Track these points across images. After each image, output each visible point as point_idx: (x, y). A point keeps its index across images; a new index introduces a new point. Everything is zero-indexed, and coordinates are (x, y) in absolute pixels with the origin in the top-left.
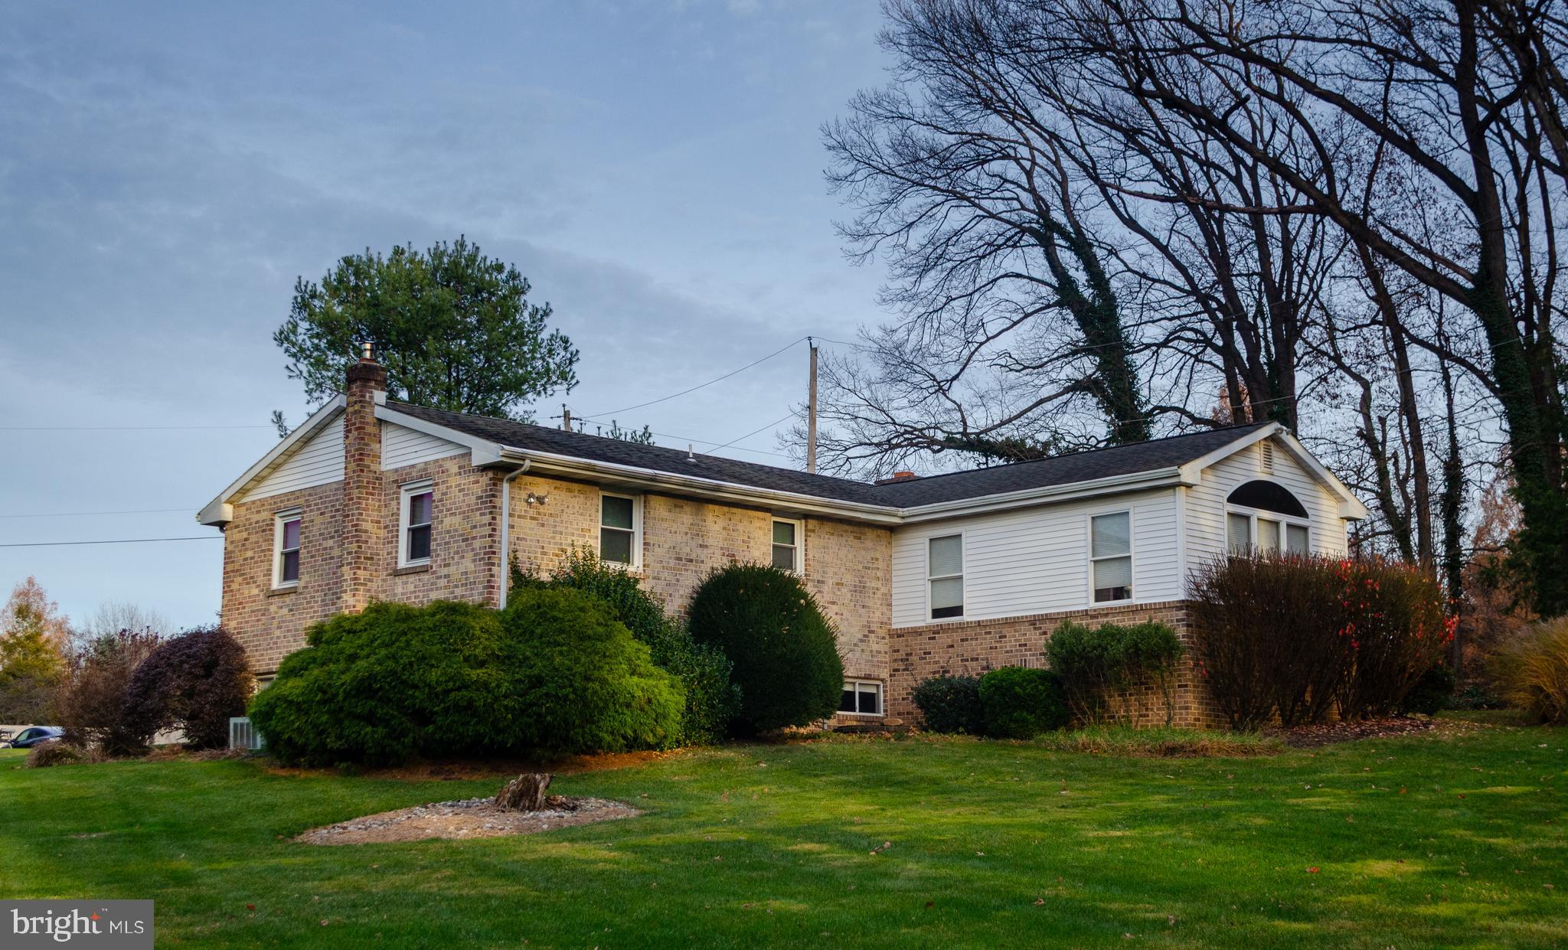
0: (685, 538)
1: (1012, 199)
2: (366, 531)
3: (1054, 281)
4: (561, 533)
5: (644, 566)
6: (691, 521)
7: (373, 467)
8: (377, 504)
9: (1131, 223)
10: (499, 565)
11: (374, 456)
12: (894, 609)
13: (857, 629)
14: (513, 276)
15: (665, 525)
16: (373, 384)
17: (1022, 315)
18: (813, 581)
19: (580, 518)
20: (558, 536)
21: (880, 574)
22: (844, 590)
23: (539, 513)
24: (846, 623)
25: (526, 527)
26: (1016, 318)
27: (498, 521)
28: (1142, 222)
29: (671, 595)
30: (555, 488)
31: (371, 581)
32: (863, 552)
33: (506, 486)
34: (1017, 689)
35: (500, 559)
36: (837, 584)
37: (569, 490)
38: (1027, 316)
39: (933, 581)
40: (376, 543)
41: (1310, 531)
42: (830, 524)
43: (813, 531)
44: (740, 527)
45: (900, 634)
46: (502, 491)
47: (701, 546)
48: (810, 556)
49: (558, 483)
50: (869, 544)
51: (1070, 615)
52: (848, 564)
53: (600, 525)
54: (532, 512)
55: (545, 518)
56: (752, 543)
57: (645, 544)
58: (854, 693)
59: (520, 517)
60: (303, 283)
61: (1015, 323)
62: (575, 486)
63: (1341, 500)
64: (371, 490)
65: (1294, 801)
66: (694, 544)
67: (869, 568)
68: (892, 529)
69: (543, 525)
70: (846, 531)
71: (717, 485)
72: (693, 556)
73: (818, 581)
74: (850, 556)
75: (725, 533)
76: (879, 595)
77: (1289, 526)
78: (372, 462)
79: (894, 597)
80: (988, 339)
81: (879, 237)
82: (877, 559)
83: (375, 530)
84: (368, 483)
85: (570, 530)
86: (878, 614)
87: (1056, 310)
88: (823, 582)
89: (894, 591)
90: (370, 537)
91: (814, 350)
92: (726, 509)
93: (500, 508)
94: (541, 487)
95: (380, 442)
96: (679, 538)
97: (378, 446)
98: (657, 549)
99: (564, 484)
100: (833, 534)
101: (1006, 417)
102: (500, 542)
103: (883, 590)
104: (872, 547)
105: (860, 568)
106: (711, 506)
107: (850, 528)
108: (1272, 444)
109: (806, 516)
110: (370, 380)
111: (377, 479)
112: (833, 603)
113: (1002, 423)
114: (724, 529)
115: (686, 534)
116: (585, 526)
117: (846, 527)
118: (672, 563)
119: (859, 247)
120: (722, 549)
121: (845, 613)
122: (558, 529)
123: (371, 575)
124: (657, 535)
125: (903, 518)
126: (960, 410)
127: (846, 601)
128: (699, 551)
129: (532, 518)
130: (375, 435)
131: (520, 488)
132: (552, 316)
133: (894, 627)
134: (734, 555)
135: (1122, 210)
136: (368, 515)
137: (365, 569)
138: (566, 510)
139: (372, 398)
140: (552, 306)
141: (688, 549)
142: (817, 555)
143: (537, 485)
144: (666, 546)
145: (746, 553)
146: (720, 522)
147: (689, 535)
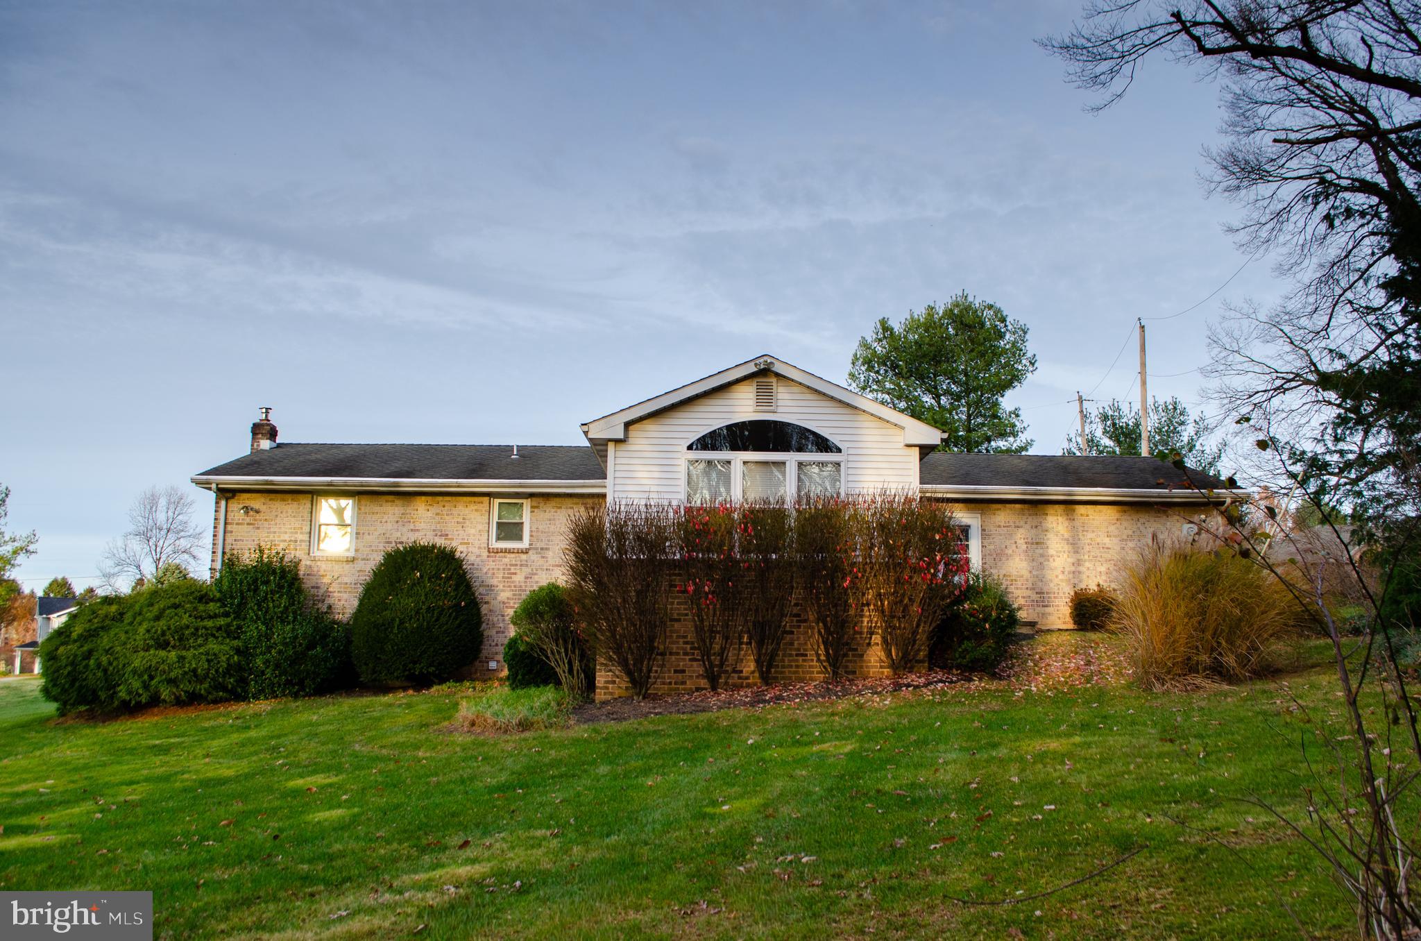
0: (396, 526)
4: (275, 533)
5: (356, 550)
6: (402, 512)
15: (375, 517)
16: (260, 436)
18: (537, 549)
19: (293, 519)
20: (272, 535)
23: (256, 521)
25: (241, 531)
27: (218, 529)
30: (271, 501)
33: (224, 503)
37: (283, 500)
42: (557, 500)
43: (538, 507)
44: (455, 512)
46: (221, 507)
47: (412, 530)
48: (535, 528)
49: (273, 496)
54: (248, 520)
55: (260, 523)
56: (467, 523)
57: (357, 534)
59: (237, 524)
62: (289, 496)
63: (900, 426)
66: (405, 529)
69: (258, 528)
73: (542, 549)
75: (437, 517)
85: (283, 530)
88: (547, 549)
91: (1143, 327)
92: (440, 499)
93: (219, 520)
94: (256, 502)
96: (389, 526)
98: (366, 536)
99: (279, 496)
100: (560, 508)
102: (218, 544)
106: (423, 498)
109: (535, 496)
110: (259, 433)
114: (437, 514)
115: (397, 522)
116: (297, 525)
117: (575, 500)
120: (434, 530)
122: (272, 530)
124: (367, 526)
128: (410, 534)
129: (248, 524)
134: (447, 535)
138: (280, 515)
141: (399, 534)
142: (541, 527)
143: (254, 499)
144: (376, 533)
145: (461, 532)
146: (434, 510)
147: (400, 523)
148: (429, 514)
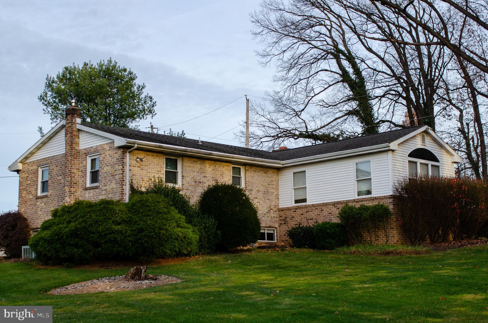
0: (198, 174)
1: (324, 41)
2: (74, 173)
3: (340, 72)
4: (150, 173)
5: (182, 185)
6: (200, 167)
7: (76, 148)
8: (78, 162)
9: (370, 50)
10: (126, 185)
11: (76, 144)
12: (280, 200)
13: (266, 208)
14: (130, 73)
15: (190, 169)
16: (76, 115)
17: (328, 86)
18: (248, 190)
19: (157, 166)
20: (148, 174)
21: (274, 187)
22: (260, 193)
23: (141, 165)
24: (261, 206)
25: (136, 170)
26: (326, 87)
27: (125, 168)
28: (374, 49)
29: (193, 196)
30: (147, 155)
31: (76, 192)
32: (267, 178)
33: (128, 154)
34: (328, 231)
35: (126, 183)
36: (258, 191)
37: (153, 156)
38: (330, 86)
39: (295, 189)
40: (78, 177)
41: (440, 167)
42: (254, 168)
43: (248, 170)
44: (219, 169)
45: (282, 210)
46: (126, 157)
47: (204, 177)
48: (247, 180)
49: (148, 153)
50: (270, 175)
51: (348, 201)
52: (262, 183)
53: (165, 169)
54: (138, 164)
55: (143, 167)
56: (224, 175)
57: (182, 176)
58: (265, 233)
59: (133, 166)
60: (49, 77)
61: (326, 89)
62: (155, 154)
63: (452, 155)
64: (75, 157)
65: (436, 272)
66: (201, 176)
67: (270, 184)
68: (279, 170)
69: (142, 169)
70: (261, 170)
71: (210, 153)
72: (201, 181)
73: (250, 190)
74: (263, 180)
75: (213, 171)
76: (274, 195)
77: (432, 166)
78: (76, 146)
79: (280, 195)
80: (315, 95)
81: (272, 56)
82: (273, 181)
83: (77, 172)
84: (74, 154)
85: (153, 171)
86: (274, 202)
87: (341, 83)
88: (252, 190)
89: (280, 193)
90: (75, 175)
91: (248, 100)
92: (213, 162)
93: (126, 163)
94: (141, 155)
95: (79, 138)
96: (195, 174)
97: (78, 139)
98: (187, 178)
99: (151, 153)
100: (255, 171)
101: (323, 125)
102: (126, 176)
103: (276, 193)
104: (271, 176)
105: (267, 184)
106: (208, 161)
107: (262, 169)
108: (425, 134)
109: (245, 164)
110: (75, 114)
111: (78, 152)
112: (256, 198)
113: (321, 128)
114: (213, 170)
115: (198, 172)
116: (159, 170)
117: (261, 169)
118: (193, 183)
119: (264, 60)
120: (212, 178)
121: (261, 202)
122: (148, 171)
123: (76, 190)
124: (187, 173)
125: (283, 165)
126: (305, 123)
127: (261, 198)
128: (204, 178)
129: (138, 167)
130: (77, 136)
131: (133, 155)
132: (146, 88)
133: (280, 207)
134: (217, 180)
135: (366, 44)
136: (74, 167)
137: (74, 187)
138: (151, 164)
139: (75, 121)
140: (145, 85)
141: (199, 178)
142: (249, 180)
143: (140, 154)
144: (191, 177)
145: (222, 179)
146: (212, 167)
147: (199, 173)
148: (210, 169)
